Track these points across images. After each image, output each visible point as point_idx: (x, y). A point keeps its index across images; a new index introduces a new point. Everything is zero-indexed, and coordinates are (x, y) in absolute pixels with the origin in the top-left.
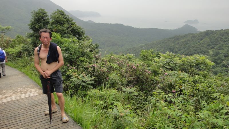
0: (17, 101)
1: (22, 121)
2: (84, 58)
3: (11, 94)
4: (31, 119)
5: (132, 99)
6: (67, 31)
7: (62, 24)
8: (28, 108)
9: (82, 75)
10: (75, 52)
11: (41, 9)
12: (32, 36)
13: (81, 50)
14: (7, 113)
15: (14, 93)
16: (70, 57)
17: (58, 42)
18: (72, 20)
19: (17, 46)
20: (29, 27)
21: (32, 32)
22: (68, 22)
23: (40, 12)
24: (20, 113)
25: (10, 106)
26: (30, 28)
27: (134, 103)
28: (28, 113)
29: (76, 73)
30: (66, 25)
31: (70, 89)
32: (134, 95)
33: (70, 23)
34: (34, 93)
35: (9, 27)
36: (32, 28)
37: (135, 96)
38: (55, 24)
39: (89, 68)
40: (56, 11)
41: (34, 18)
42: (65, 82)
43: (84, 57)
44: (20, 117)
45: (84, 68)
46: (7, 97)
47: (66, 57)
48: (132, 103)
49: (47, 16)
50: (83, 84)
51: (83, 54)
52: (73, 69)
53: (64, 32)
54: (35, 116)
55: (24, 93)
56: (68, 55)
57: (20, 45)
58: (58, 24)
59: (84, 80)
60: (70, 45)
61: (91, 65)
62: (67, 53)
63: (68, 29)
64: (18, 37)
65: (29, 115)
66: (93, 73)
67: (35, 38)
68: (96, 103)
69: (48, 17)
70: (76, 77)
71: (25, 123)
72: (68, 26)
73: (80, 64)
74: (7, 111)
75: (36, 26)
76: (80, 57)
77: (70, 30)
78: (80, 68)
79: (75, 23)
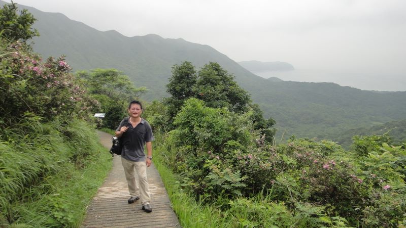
2: (235, 142)
6: (220, 95)
7: (213, 84)
9: (227, 170)
10: (222, 131)
11: (186, 62)
12: (169, 103)
13: (232, 128)
14: (105, 214)
16: (213, 139)
18: (232, 79)
19: (150, 117)
20: (167, 88)
21: (170, 96)
22: (224, 81)
23: (185, 67)
24: (121, 218)
26: (168, 90)
28: (130, 220)
30: (220, 87)
31: (206, 192)
33: (228, 82)
35: (144, 88)
36: (171, 90)
38: (204, 85)
39: (239, 160)
40: (208, 64)
41: (175, 76)
43: (236, 140)
45: (232, 159)
46: (116, 191)
49: (194, 72)
50: (226, 186)
51: (235, 136)
52: (215, 160)
53: (216, 97)
56: (209, 135)
57: (153, 115)
58: (208, 84)
59: (229, 179)
60: (216, 119)
61: (245, 156)
62: (209, 132)
63: (223, 92)
64: (154, 103)
67: (174, 105)
69: (195, 74)
72: (223, 87)
73: (228, 152)
75: (176, 88)
76: (230, 139)
77: (226, 95)
78: (228, 158)
79: (236, 82)
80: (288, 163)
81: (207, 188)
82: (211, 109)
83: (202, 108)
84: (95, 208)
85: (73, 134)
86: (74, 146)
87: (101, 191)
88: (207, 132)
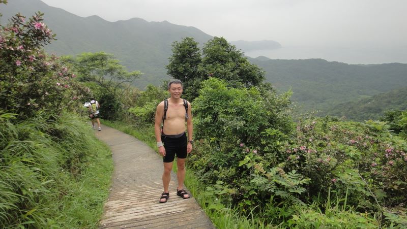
2: (275, 131)
3: (135, 200)
6: (232, 74)
7: (223, 62)
10: (257, 117)
11: (188, 39)
13: (269, 113)
16: (246, 129)
18: (240, 55)
19: (148, 104)
21: (171, 78)
22: (233, 58)
23: (186, 44)
26: (168, 72)
29: (261, 164)
30: (231, 65)
31: (246, 199)
33: (237, 59)
35: (138, 72)
36: (172, 72)
38: (211, 63)
39: (289, 154)
40: (213, 39)
41: (175, 55)
42: (235, 181)
45: (276, 153)
47: (238, 129)
49: (197, 50)
50: (278, 193)
51: (273, 122)
52: (251, 155)
53: (227, 76)
57: (151, 101)
58: (216, 62)
60: (246, 102)
61: (295, 148)
62: (240, 121)
63: (234, 71)
64: (150, 88)
69: (198, 52)
70: (260, 174)
73: (267, 144)
75: (179, 69)
76: (267, 127)
77: (238, 74)
78: (268, 152)
79: (246, 58)
81: (248, 193)
82: (238, 90)
83: (225, 89)
85: (63, 132)
86: (66, 147)
87: (108, 208)
88: (237, 119)
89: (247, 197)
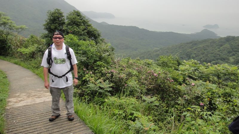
0: (32, 106)
1: (38, 129)
3: (25, 97)
4: (47, 127)
5: (153, 109)
6: (83, 32)
7: (78, 25)
8: (44, 114)
9: (99, 80)
10: (93, 56)
11: (57, 9)
12: (46, 37)
13: (99, 54)
14: (21, 119)
15: (29, 97)
16: (87, 61)
17: (75, 45)
18: (88, 22)
19: (31, 47)
20: (44, 27)
21: (46, 32)
22: (84, 23)
23: (56, 12)
24: (36, 120)
25: (24, 111)
26: (45, 28)
27: (155, 114)
28: (44, 121)
29: (93, 78)
30: (82, 27)
31: (86, 95)
32: (154, 105)
33: (86, 24)
34: (49, 98)
35: (24, 26)
36: (47, 28)
37: (156, 106)
38: (71, 25)
39: (106, 74)
40: (73, 11)
41: (49, 18)
42: (80, 87)
43: (101, 62)
44: (35, 125)
45: (101, 73)
47: (83, 61)
48: (153, 114)
49: (63, 16)
50: (101, 91)
51: (101, 58)
52: (89, 74)
53: (80, 33)
54: (51, 125)
55: (39, 97)
56: (85, 59)
57: (33, 45)
58: (74, 25)
59: (102, 86)
60: (88, 48)
61: (109, 71)
62: (84, 57)
63: (84, 30)
64: (32, 37)
65: (45, 123)
66: (111, 79)
67: (50, 39)
68: (114, 112)
69: (63, 18)
70: (93, 83)
71: (41, 131)
73: (97, 69)
74: (22, 117)
75: (51, 27)
76: (98, 61)
77: (86, 32)
78: (97, 73)
79: (91, 24)
80: (134, 73)
81: (87, 92)
82: (84, 42)
83: (77, 41)
84: (11, 115)
87: (9, 102)
88: (83, 56)
89: (86, 94)
